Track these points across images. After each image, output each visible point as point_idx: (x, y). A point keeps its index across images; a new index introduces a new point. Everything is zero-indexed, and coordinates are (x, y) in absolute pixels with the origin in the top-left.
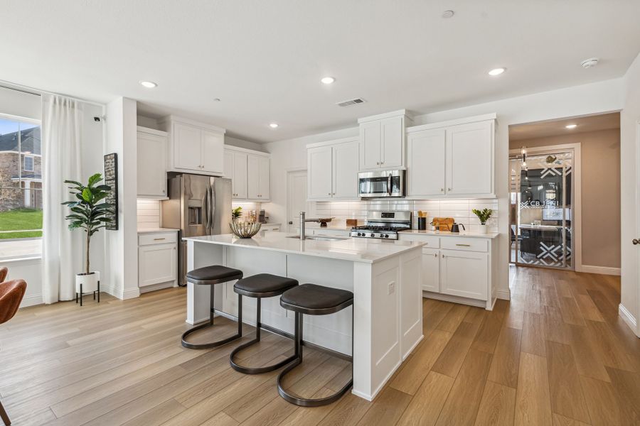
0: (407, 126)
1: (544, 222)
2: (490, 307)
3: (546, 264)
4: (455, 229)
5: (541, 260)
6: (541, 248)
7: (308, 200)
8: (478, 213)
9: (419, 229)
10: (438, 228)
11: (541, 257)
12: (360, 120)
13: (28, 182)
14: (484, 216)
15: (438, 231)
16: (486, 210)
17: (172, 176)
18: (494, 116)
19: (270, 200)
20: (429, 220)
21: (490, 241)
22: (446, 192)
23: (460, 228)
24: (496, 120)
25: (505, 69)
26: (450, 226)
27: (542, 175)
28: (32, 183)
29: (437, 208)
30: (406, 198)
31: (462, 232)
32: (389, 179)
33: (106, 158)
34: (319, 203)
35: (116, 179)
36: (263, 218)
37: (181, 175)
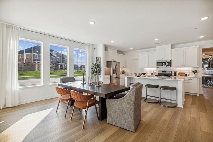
0: (171, 48)
1: (206, 74)
2: (198, 95)
3: (209, 86)
4: (186, 75)
5: (208, 85)
6: (208, 82)
7: (139, 68)
8: (193, 71)
9: (174, 75)
10: (180, 75)
11: (208, 84)
12: (156, 47)
13: (36, 62)
14: (195, 72)
15: (180, 76)
16: (195, 71)
17: (108, 62)
18: (198, 46)
19: (125, 68)
20: (177, 73)
21: (198, 78)
22: (183, 66)
23: (188, 75)
24: (199, 47)
25: (204, 36)
26: (185, 75)
27: (208, 60)
28: (38, 62)
29: (179, 70)
30: (171, 67)
31: (188, 76)
32: (166, 62)
33: (96, 58)
34: (141, 68)
35: (100, 63)
36: (123, 73)
37: (111, 61)
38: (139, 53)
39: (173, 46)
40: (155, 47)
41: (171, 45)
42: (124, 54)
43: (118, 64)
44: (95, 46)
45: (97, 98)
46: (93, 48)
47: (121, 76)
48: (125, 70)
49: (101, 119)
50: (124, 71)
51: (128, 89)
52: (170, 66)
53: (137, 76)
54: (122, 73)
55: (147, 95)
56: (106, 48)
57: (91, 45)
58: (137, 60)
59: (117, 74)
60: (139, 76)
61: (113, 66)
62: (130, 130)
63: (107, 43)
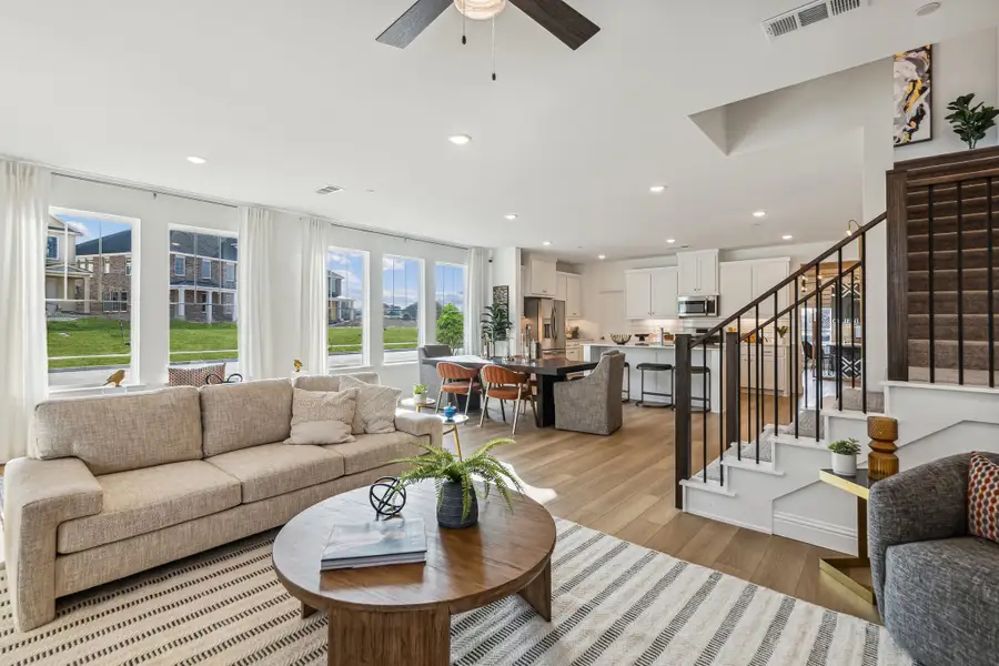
0: (720, 261)
2: (785, 395)
7: (627, 318)
12: (677, 254)
17: (527, 300)
19: (583, 318)
23: (764, 340)
24: (790, 260)
30: (719, 317)
31: (765, 343)
32: (706, 303)
33: (495, 289)
34: (633, 320)
35: (507, 305)
36: (575, 334)
37: (539, 299)
38: (626, 271)
39: (724, 255)
40: (675, 254)
41: (717, 251)
42: (578, 273)
43: (559, 307)
44: (491, 252)
45: (533, 377)
46: (487, 258)
47: (571, 344)
48: (583, 325)
49: (542, 424)
50: (577, 328)
51: (591, 366)
52: (715, 314)
53: (619, 343)
54: (569, 336)
55: (643, 393)
56: (525, 256)
57: (481, 251)
58: (621, 291)
59: (555, 338)
60: (623, 343)
61: (546, 312)
62: (601, 432)
63: (528, 245)
